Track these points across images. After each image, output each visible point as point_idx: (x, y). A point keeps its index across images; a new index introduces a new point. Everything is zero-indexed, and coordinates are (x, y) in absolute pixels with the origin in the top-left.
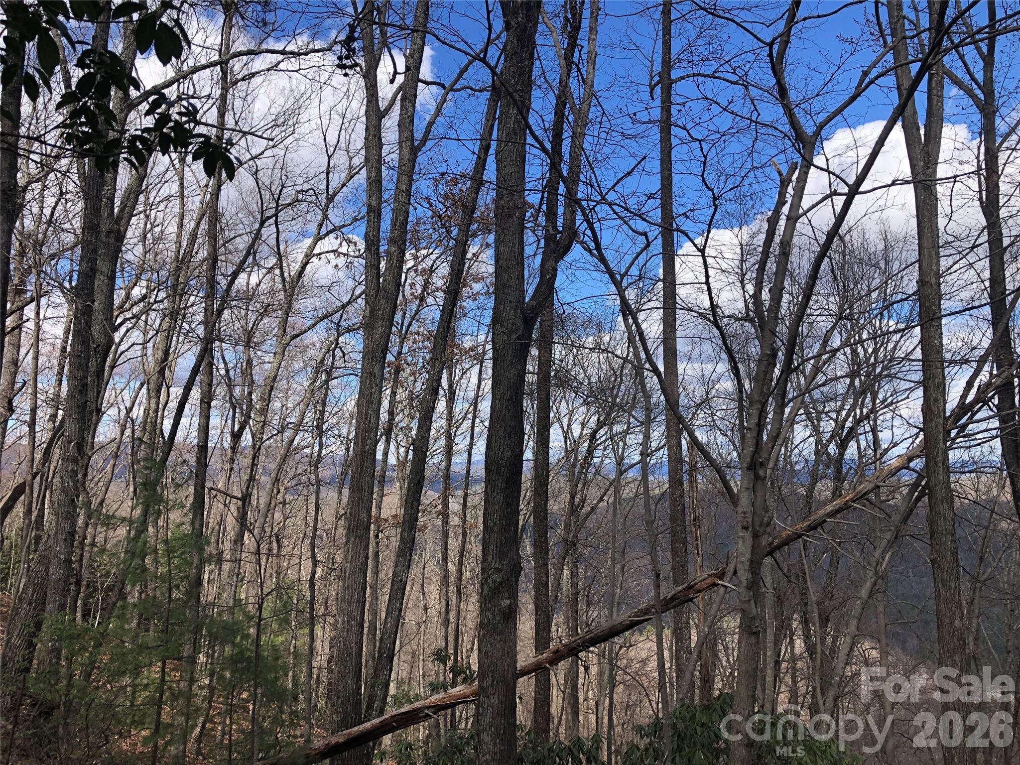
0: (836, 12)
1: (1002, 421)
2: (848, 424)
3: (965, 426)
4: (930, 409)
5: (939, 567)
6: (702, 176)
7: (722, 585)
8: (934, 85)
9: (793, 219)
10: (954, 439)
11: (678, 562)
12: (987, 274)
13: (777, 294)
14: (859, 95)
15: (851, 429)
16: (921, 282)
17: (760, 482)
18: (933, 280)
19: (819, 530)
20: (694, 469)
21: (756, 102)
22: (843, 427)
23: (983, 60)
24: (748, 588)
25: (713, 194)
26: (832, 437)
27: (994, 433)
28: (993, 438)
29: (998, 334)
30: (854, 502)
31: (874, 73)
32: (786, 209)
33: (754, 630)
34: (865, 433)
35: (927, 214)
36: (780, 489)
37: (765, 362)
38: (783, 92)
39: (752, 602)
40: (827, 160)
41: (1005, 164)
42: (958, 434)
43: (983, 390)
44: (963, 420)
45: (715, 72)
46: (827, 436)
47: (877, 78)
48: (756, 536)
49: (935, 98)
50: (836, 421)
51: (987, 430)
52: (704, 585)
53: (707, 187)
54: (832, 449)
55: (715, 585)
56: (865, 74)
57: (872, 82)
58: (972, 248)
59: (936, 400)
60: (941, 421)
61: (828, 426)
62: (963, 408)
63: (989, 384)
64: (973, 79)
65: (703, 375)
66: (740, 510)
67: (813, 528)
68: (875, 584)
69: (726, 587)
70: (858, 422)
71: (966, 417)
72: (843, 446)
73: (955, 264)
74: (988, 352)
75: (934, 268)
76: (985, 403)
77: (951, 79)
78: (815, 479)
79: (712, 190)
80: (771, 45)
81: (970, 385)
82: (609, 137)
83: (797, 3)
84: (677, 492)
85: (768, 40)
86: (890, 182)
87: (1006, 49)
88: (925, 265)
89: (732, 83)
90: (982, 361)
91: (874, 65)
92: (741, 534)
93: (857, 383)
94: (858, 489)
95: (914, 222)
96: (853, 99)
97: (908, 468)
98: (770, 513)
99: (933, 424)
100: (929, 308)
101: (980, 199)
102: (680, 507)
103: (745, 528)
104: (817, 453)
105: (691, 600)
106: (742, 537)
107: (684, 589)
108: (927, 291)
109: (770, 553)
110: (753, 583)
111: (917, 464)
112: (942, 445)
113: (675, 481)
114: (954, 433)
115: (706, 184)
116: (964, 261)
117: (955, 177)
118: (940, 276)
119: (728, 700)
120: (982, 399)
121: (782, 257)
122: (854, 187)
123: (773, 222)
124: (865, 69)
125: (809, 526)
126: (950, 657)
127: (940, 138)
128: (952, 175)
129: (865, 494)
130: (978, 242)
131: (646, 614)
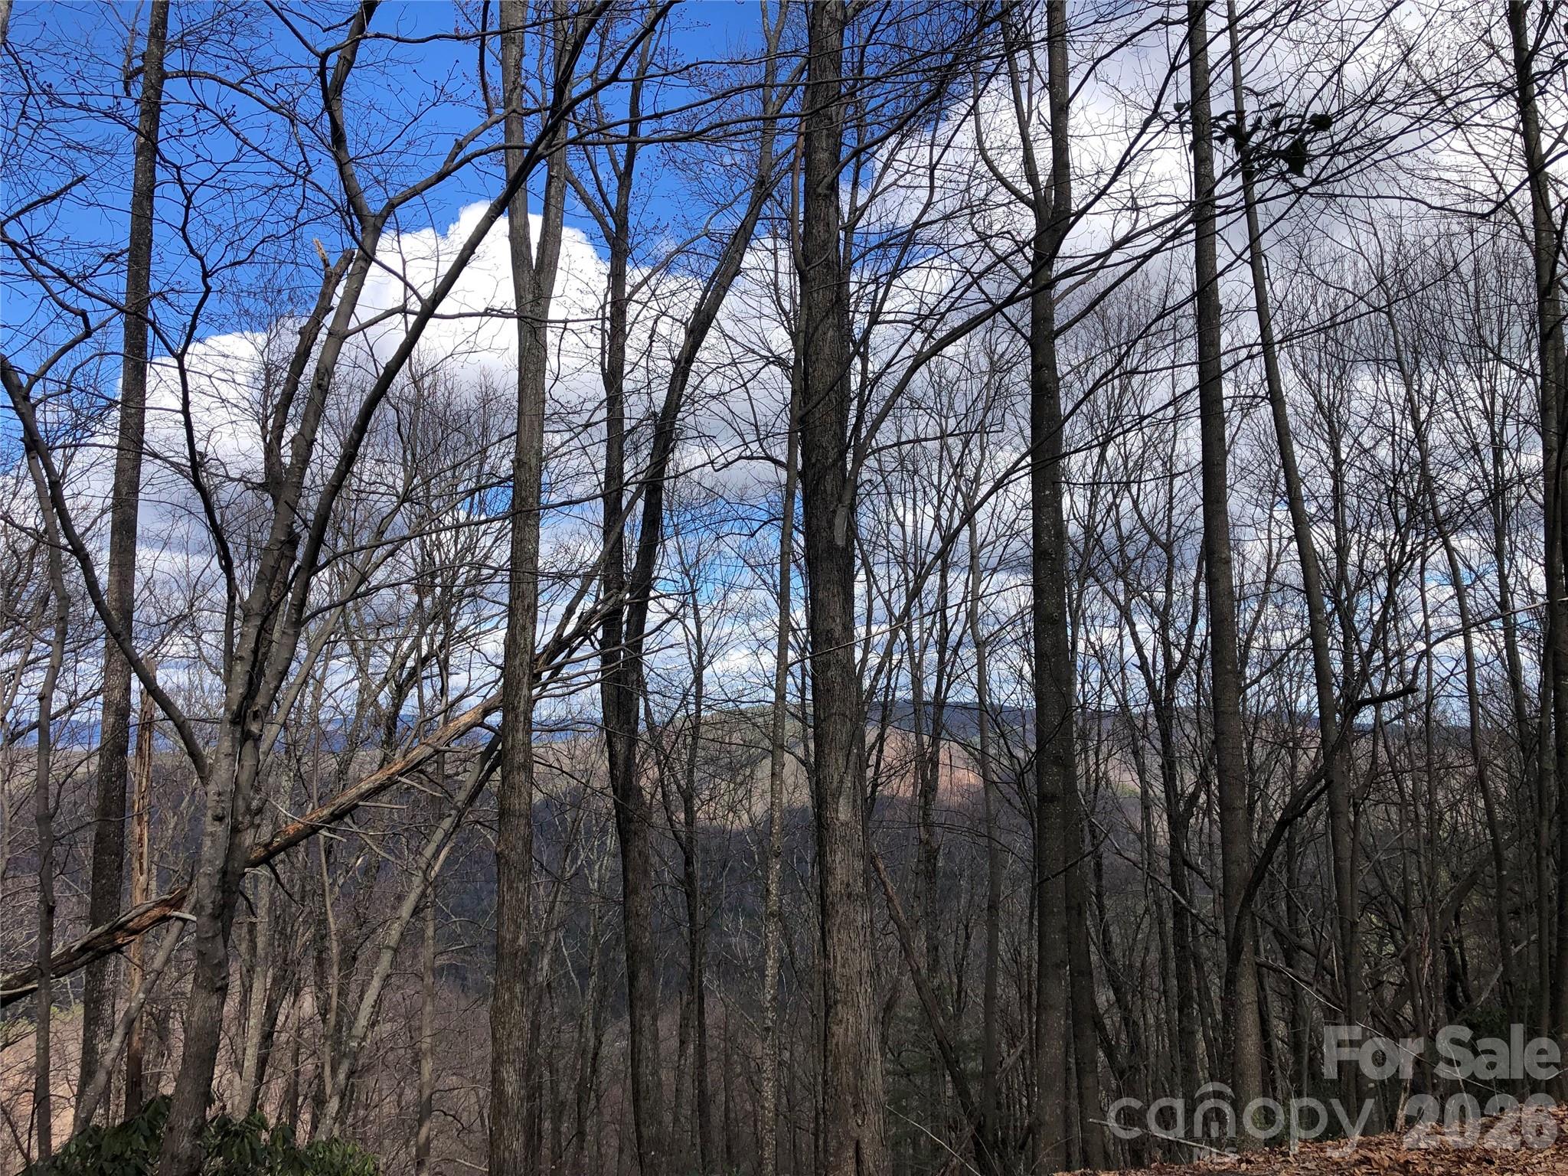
0: (423, 41)
1: (605, 662)
2: (410, 663)
3: (560, 666)
4: (515, 641)
5: (507, 862)
6: (183, 229)
7: (178, 918)
8: (553, 191)
9: (338, 337)
10: (545, 685)
11: (102, 887)
12: (601, 464)
13: (305, 445)
14: (448, 173)
15: (414, 672)
16: (518, 464)
17: (249, 744)
18: (534, 462)
19: (347, 819)
20: (147, 725)
21: (306, 149)
22: (403, 665)
23: (619, 178)
24: (214, 917)
25: (203, 266)
26: (386, 680)
27: (592, 677)
28: (591, 683)
29: (609, 546)
30: (401, 775)
31: (470, 150)
32: (329, 320)
33: (219, 984)
34: (431, 677)
35: (532, 367)
36: (298, 761)
37: (276, 553)
38: (338, 137)
39: (220, 940)
40: (404, 262)
41: (633, 324)
42: (551, 677)
43: (586, 620)
44: (559, 659)
45: (242, 82)
46: (378, 679)
47: (476, 155)
48: (235, 830)
49: (553, 210)
50: (394, 656)
51: (585, 673)
52: (146, 921)
53: (192, 251)
54: (384, 699)
55: (165, 918)
56: (460, 146)
57: (468, 160)
58: (587, 425)
59: (524, 628)
60: (527, 658)
61: (380, 663)
62: (561, 644)
63: (594, 611)
64: (605, 201)
65: (188, 572)
66: (212, 788)
67: (337, 816)
68: (423, 895)
69: (185, 921)
70: (423, 661)
71: (563, 655)
72: (400, 694)
73: (563, 445)
74: (595, 566)
75: (535, 444)
76: (587, 637)
77: (577, 191)
78: (354, 743)
79: (201, 259)
80: (324, 57)
81: (570, 611)
82: (36, 136)
83: (369, 8)
84: (115, 768)
85: (321, 49)
86: (482, 310)
87: (647, 173)
88: (524, 438)
89: (271, 108)
90: (588, 578)
91: (473, 137)
92: (210, 829)
93: (428, 602)
94: (410, 756)
95: (515, 376)
96: (441, 177)
97: (482, 725)
98: (263, 794)
99: (517, 662)
100: (524, 500)
101: (602, 364)
102: (116, 793)
103: (219, 819)
104: (361, 705)
105: (118, 949)
106: (212, 834)
107: (107, 932)
108: (524, 475)
109: (266, 860)
110: (223, 907)
111: (495, 719)
112: (525, 692)
113: (115, 749)
114: (546, 675)
115: (189, 246)
116: (575, 443)
117: (566, 322)
118: (542, 460)
119: (163, 1109)
120: (583, 632)
121: (317, 392)
122: (429, 304)
123: (308, 337)
124: (460, 138)
125: (332, 814)
126: (509, 988)
127: (556, 267)
128: (562, 318)
129: (419, 763)
130: (594, 420)
131: (28, 981)
